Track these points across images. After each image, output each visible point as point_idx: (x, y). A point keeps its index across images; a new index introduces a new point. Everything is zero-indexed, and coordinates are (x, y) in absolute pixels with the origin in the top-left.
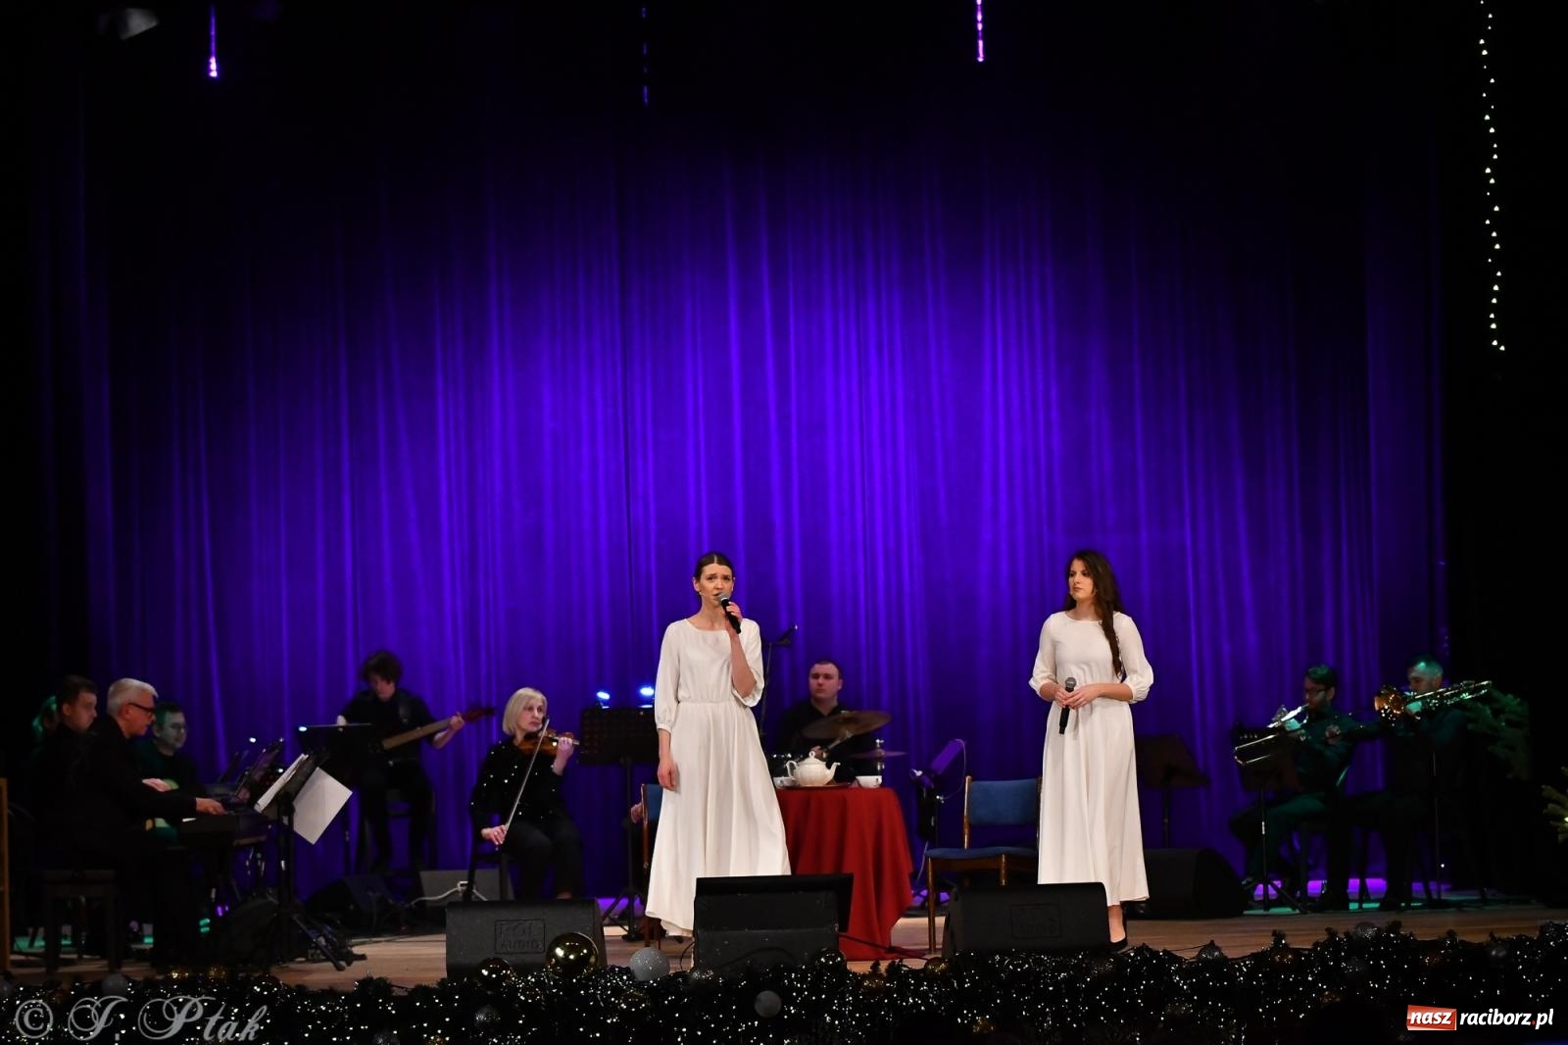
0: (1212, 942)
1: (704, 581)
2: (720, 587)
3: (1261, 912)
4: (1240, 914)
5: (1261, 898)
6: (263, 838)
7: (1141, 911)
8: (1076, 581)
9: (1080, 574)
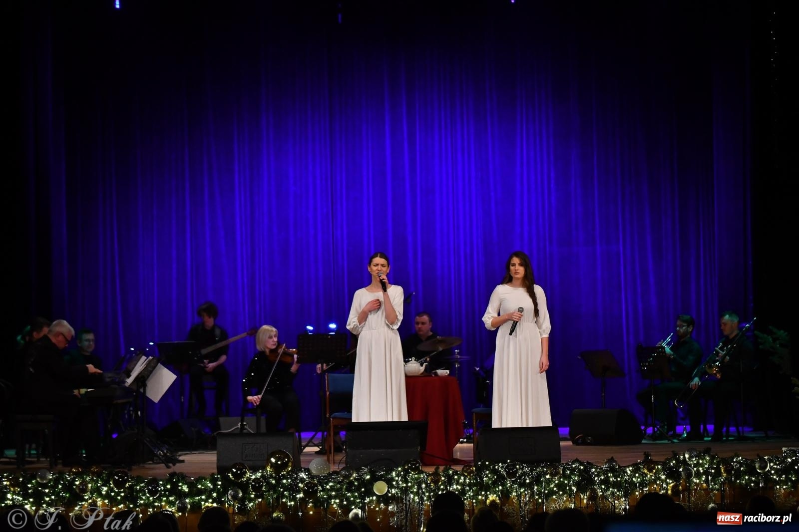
0: (612, 457)
1: (372, 266)
2: (379, 269)
4: (639, 443)
6: (131, 400)
7: (589, 441)
8: (517, 268)
9: (517, 265)
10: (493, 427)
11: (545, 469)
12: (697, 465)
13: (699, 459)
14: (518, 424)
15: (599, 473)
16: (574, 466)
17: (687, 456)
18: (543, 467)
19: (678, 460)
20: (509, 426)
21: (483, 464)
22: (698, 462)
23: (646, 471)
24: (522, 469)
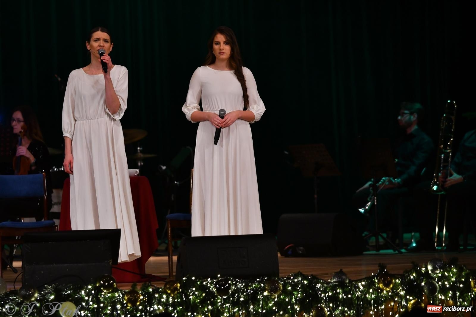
0: (341, 271)
1: (92, 42)
3: (374, 252)
4: (361, 253)
5: (374, 244)
7: (300, 252)
8: (222, 48)
9: (222, 43)
10: (192, 236)
11: (262, 285)
12: (442, 278)
13: (444, 271)
14: (224, 233)
15: (326, 288)
16: (296, 280)
17: (430, 267)
18: (259, 282)
19: (419, 273)
20: (215, 234)
21: (189, 279)
22: (443, 275)
23: (381, 286)
24: (236, 285)
